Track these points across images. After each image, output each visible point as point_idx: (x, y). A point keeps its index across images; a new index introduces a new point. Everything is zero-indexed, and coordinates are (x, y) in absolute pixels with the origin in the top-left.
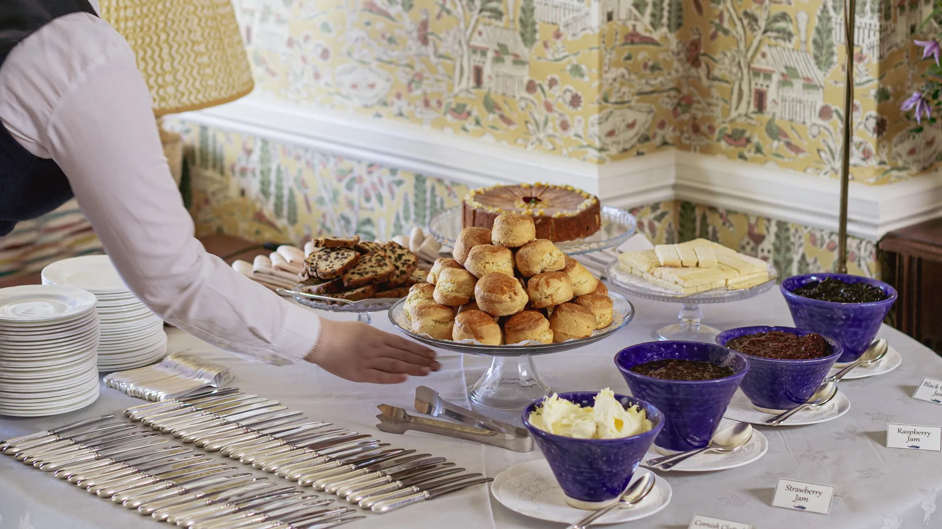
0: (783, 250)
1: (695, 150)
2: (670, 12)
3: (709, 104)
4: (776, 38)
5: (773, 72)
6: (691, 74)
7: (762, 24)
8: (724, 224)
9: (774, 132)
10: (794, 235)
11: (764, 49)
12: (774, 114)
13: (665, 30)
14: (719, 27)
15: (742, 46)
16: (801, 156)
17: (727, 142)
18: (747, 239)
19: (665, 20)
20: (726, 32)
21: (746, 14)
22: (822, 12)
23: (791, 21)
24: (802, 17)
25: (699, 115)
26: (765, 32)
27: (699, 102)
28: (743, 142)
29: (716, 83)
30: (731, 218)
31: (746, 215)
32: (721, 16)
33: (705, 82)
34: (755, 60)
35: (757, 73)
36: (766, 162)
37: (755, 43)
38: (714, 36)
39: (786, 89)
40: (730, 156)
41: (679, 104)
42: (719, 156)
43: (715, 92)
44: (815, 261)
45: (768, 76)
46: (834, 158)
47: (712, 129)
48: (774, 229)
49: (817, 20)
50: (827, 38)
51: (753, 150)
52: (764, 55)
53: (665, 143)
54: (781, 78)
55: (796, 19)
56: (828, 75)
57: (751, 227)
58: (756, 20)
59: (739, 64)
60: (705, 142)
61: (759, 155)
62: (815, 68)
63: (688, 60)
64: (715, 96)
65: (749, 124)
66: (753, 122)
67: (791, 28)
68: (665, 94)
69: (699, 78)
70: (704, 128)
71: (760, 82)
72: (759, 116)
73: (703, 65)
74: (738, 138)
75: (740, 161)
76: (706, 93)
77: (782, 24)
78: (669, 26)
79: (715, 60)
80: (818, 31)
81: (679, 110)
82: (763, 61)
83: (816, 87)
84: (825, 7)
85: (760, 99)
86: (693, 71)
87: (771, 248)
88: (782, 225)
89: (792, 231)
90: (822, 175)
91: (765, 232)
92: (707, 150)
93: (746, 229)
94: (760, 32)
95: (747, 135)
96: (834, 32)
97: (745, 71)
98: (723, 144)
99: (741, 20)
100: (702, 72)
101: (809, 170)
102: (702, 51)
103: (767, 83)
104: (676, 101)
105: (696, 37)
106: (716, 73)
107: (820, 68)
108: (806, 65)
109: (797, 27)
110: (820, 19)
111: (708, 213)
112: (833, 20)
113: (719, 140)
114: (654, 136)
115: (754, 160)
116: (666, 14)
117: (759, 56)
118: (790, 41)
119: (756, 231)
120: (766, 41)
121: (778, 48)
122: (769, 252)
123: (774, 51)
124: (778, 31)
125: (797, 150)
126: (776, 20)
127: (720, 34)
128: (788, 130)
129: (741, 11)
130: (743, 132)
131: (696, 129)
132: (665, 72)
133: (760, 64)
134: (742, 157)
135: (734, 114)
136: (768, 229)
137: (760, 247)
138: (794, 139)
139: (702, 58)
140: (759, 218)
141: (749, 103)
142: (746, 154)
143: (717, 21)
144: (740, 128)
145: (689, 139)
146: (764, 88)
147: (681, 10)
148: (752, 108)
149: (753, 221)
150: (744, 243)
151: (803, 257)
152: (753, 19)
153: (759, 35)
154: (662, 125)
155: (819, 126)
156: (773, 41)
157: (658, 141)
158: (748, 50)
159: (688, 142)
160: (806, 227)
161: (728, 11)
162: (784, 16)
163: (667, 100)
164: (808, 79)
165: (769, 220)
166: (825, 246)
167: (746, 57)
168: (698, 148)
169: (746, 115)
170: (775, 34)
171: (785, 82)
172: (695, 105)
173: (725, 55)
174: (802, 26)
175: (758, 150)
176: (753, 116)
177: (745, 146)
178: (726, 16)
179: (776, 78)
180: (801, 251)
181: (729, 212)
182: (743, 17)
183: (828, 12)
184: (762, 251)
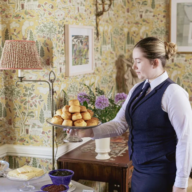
0: (35, 164)
1: (12, 144)
2: (4, 113)
3: (15, 133)
4: (30, 117)
5: (30, 125)
6: (9, 127)
7: (27, 114)
8: (20, 160)
9: (31, 138)
10: (37, 160)
11: (28, 120)
12: (31, 134)
13: (3, 117)
14: (16, 116)
15: (22, 120)
16: (38, 143)
17: (19, 141)
18: (26, 162)
19: (3, 115)
20: (18, 117)
21: (23, 112)
22: (41, 111)
23: (34, 113)
24: (36, 112)
25: (12, 136)
26: (28, 116)
27: (12, 133)
28: (24, 141)
29: (16, 128)
30: (21, 158)
31: (25, 157)
32: (16, 113)
33: (13, 128)
34: (25, 122)
35: (26, 125)
36: (29, 145)
37: (25, 119)
38: (15, 118)
39: (33, 128)
40: (20, 144)
41: (7, 134)
42: (18, 145)
43: (16, 130)
44: (43, 165)
45: (29, 126)
46: (46, 142)
47: (15, 139)
48: (32, 159)
49: (40, 112)
50: (43, 116)
51: (26, 142)
52: (27, 121)
53: (4, 143)
54: (32, 126)
55: (35, 112)
56: (43, 124)
57: (27, 160)
58: (25, 113)
59: (21, 123)
60: (14, 142)
61: (28, 144)
62: (40, 123)
63: (9, 124)
64: (16, 131)
65: (25, 137)
66: (26, 136)
67: (34, 115)
68: (4, 132)
69: (12, 128)
70: (13, 139)
71: (27, 127)
72: (27, 135)
73: (13, 124)
74: (22, 140)
75: (23, 145)
76: (14, 131)
77: (32, 114)
78: (4, 116)
79: (15, 123)
80: (41, 115)
81: (7, 135)
82: (27, 122)
83: (40, 127)
84: (42, 109)
85: (27, 131)
86: (10, 126)
87: (32, 164)
88: (34, 159)
89: (37, 159)
90: (43, 146)
91: (30, 160)
92: (14, 144)
93: (25, 160)
94: (26, 116)
95: (24, 139)
96: (44, 115)
97: (23, 125)
98: (19, 142)
99: (21, 114)
100: (12, 126)
101: (40, 146)
102: (12, 121)
103: (29, 127)
104: (6, 133)
105: (10, 118)
106: (16, 126)
107: (41, 123)
108: (38, 122)
109: (35, 114)
110: (41, 112)
111: (16, 158)
112: (44, 112)
113: (17, 141)
114: (2, 142)
115: (26, 145)
116: (3, 113)
117: (26, 121)
118: (34, 117)
119: (28, 160)
120: (28, 118)
121: (31, 119)
122: (31, 165)
123: (30, 120)
124: (31, 115)
125: (37, 141)
126: (30, 113)
127: (16, 117)
128: (34, 137)
129: (21, 112)
130: (23, 139)
131: (12, 139)
132: (3, 127)
133: (27, 123)
134: (23, 144)
135: (21, 135)
136: (31, 160)
137: (29, 164)
138: (36, 139)
139: (12, 123)
140: (28, 157)
141: (24, 132)
142: (25, 144)
143: (15, 114)
144: (23, 138)
145: (10, 141)
146: (28, 128)
147: (6, 112)
148: (25, 133)
149: (27, 158)
150: (25, 163)
151: (40, 165)
152: (24, 113)
153: (26, 117)
154: (3, 139)
155: (42, 136)
156: (29, 118)
157: (3, 143)
158: (23, 120)
159: (10, 142)
160: (40, 158)
161: (18, 112)
162: (32, 112)
163: (4, 133)
164: (39, 126)
165: (31, 158)
166: (45, 162)
167: (23, 122)
168: (12, 143)
169: (24, 135)
170: (30, 116)
171: (33, 126)
172: (11, 134)
173: (18, 122)
174: (37, 114)
175: (27, 142)
176: (26, 135)
177: (24, 142)
178: (18, 113)
179: (31, 126)
180: (39, 164)
181: (21, 157)
182: (22, 113)
183: (42, 111)
184: (30, 165)
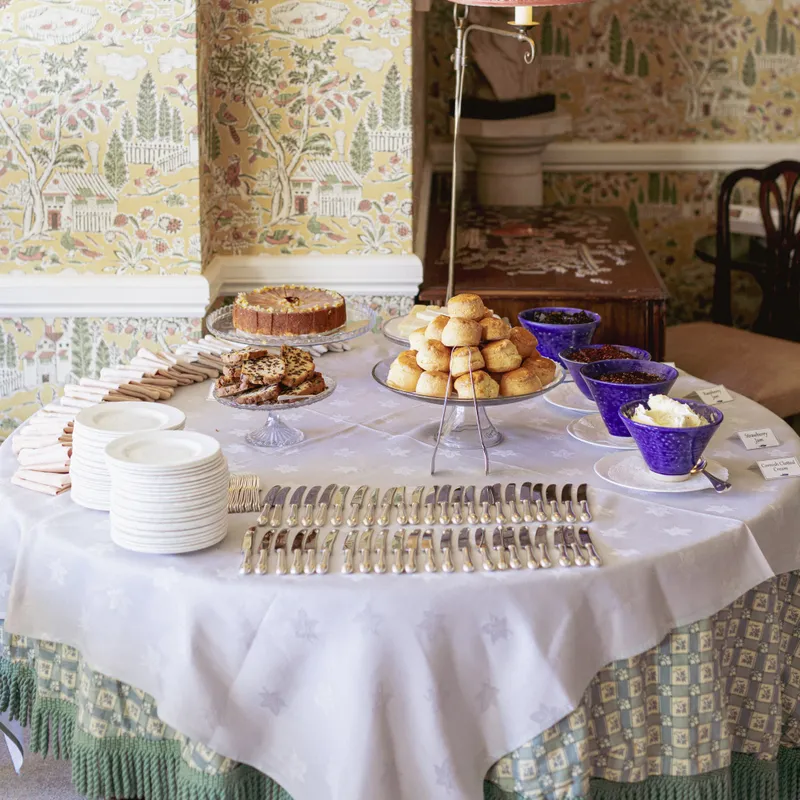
1: (237, 253)
3: (249, 215)
4: (315, 154)
5: (313, 181)
6: (230, 192)
7: (301, 144)
9: (315, 227)
11: (303, 164)
12: (315, 213)
14: (258, 151)
15: (281, 164)
16: (343, 242)
17: (269, 242)
20: (264, 155)
21: (284, 138)
22: (358, 129)
23: (329, 139)
24: (340, 135)
25: (240, 225)
26: (304, 150)
27: (239, 214)
28: (285, 239)
29: (254, 197)
32: (259, 143)
33: (245, 197)
34: (295, 174)
35: (297, 184)
36: (308, 252)
37: (295, 160)
38: (253, 159)
39: (326, 192)
40: (272, 253)
41: (219, 219)
42: (262, 254)
43: (255, 204)
45: (308, 184)
46: (374, 239)
47: (254, 234)
49: (354, 136)
50: (364, 148)
51: (296, 244)
52: (303, 169)
54: (321, 184)
55: (334, 137)
56: (366, 176)
58: (294, 142)
59: (279, 178)
60: (246, 245)
61: (302, 248)
62: (354, 173)
63: (226, 181)
64: (256, 207)
65: (291, 225)
66: (295, 223)
67: (329, 144)
69: (239, 195)
70: (245, 234)
71: (300, 191)
72: (301, 217)
73: (243, 184)
74: (280, 238)
75: (286, 255)
76: (246, 206)
77: (321, 143)
79: (255, 179)
80: (356, 145)
81: (219, 223)
82: (302, 173)
83: (354, 187)
84: (361, 125)
85: (301, 205)
86: (233, 190)
90: (363, 254)
92: (248, 252)
94: (299, 151)
95: (289, 234)
96: (370, 143)
97: (285, 183)
98: (265, 244)
99: (280, 144)
100: (242, 189)
101: (351, 252)
102: (241, 173)
103: (308, 190)
104: (217, 216)
105: (234, 162)
106: (256, 188)
107: (358, 172)
108: (344, 171)
109: (336, 144)
110: (357, 134)
112: (369, 134)
113: (260, 242)
115: (296, 253)
117: (299, 170)
118: (328, 155)
120: (305, 157)
121: (318, 162)
123: (313, 164)
124: (317, 148)
125: (339, 238)
126: (314, 140)
127: (259, 157)
128: (329, 224)
129: (279, 137)
130: (285, 232)
131: (237, 236)
133: (299, 175)
134: (284, 252)
135: (275, 219)
138: (336, 230)
139: (241, 179)
141: (290, 208)
142: (289, 249)
143: (256, 147)
144: (282, 229)
145: (230, 245)
146: (305, 194)
148: (293, 211)
152: (292, 141)
153: (298, 154)
155: (359, 217)
156: (312, 157)
158: (287, 167)
159: (229, 248)
161: (266, 137)
162: (322, 136)
164: (347, 182)
167: (285, 172)
168: (240, 252)
169: (288, 218)
170: (314, 151)
171: (325, 186)
172: (235, 217)
173: (264, 173)
174: (340, 143)
175: (301, 244)
176: (295, 218)
177: (288, 243)
178: (264, 142)
179: (316, 185)
182: (281, 141)
183: (364, 129)
